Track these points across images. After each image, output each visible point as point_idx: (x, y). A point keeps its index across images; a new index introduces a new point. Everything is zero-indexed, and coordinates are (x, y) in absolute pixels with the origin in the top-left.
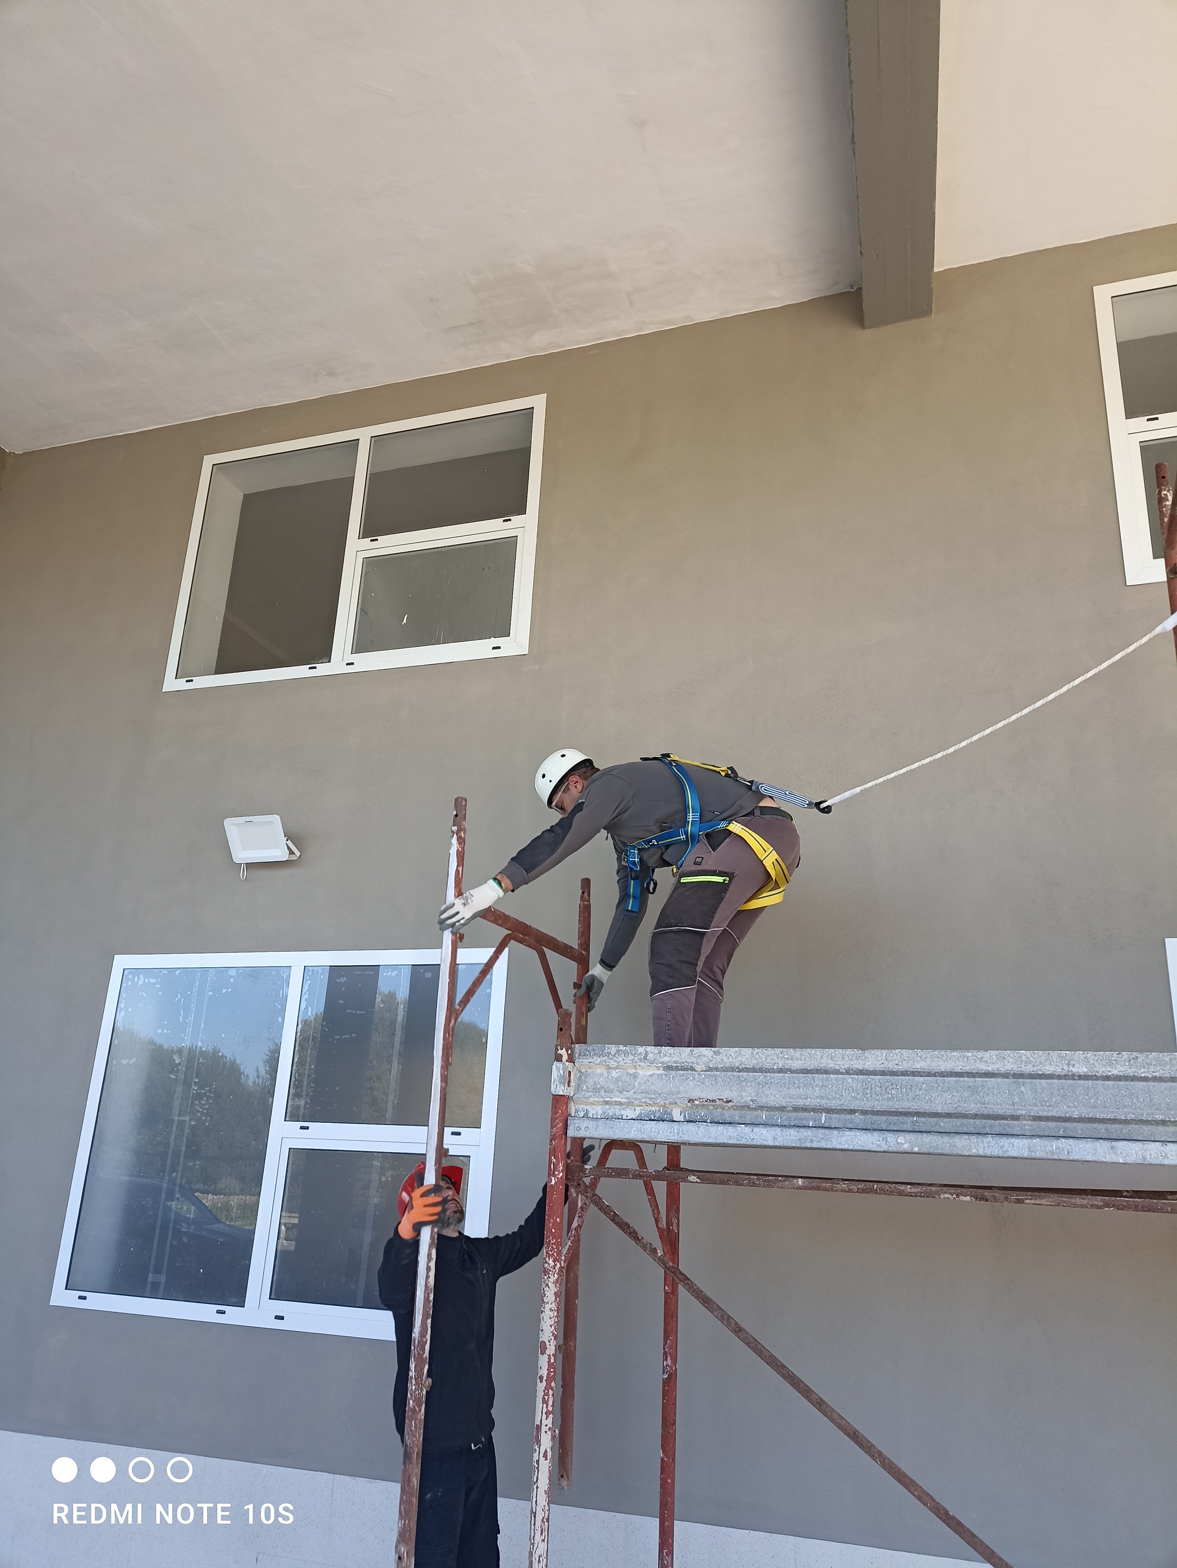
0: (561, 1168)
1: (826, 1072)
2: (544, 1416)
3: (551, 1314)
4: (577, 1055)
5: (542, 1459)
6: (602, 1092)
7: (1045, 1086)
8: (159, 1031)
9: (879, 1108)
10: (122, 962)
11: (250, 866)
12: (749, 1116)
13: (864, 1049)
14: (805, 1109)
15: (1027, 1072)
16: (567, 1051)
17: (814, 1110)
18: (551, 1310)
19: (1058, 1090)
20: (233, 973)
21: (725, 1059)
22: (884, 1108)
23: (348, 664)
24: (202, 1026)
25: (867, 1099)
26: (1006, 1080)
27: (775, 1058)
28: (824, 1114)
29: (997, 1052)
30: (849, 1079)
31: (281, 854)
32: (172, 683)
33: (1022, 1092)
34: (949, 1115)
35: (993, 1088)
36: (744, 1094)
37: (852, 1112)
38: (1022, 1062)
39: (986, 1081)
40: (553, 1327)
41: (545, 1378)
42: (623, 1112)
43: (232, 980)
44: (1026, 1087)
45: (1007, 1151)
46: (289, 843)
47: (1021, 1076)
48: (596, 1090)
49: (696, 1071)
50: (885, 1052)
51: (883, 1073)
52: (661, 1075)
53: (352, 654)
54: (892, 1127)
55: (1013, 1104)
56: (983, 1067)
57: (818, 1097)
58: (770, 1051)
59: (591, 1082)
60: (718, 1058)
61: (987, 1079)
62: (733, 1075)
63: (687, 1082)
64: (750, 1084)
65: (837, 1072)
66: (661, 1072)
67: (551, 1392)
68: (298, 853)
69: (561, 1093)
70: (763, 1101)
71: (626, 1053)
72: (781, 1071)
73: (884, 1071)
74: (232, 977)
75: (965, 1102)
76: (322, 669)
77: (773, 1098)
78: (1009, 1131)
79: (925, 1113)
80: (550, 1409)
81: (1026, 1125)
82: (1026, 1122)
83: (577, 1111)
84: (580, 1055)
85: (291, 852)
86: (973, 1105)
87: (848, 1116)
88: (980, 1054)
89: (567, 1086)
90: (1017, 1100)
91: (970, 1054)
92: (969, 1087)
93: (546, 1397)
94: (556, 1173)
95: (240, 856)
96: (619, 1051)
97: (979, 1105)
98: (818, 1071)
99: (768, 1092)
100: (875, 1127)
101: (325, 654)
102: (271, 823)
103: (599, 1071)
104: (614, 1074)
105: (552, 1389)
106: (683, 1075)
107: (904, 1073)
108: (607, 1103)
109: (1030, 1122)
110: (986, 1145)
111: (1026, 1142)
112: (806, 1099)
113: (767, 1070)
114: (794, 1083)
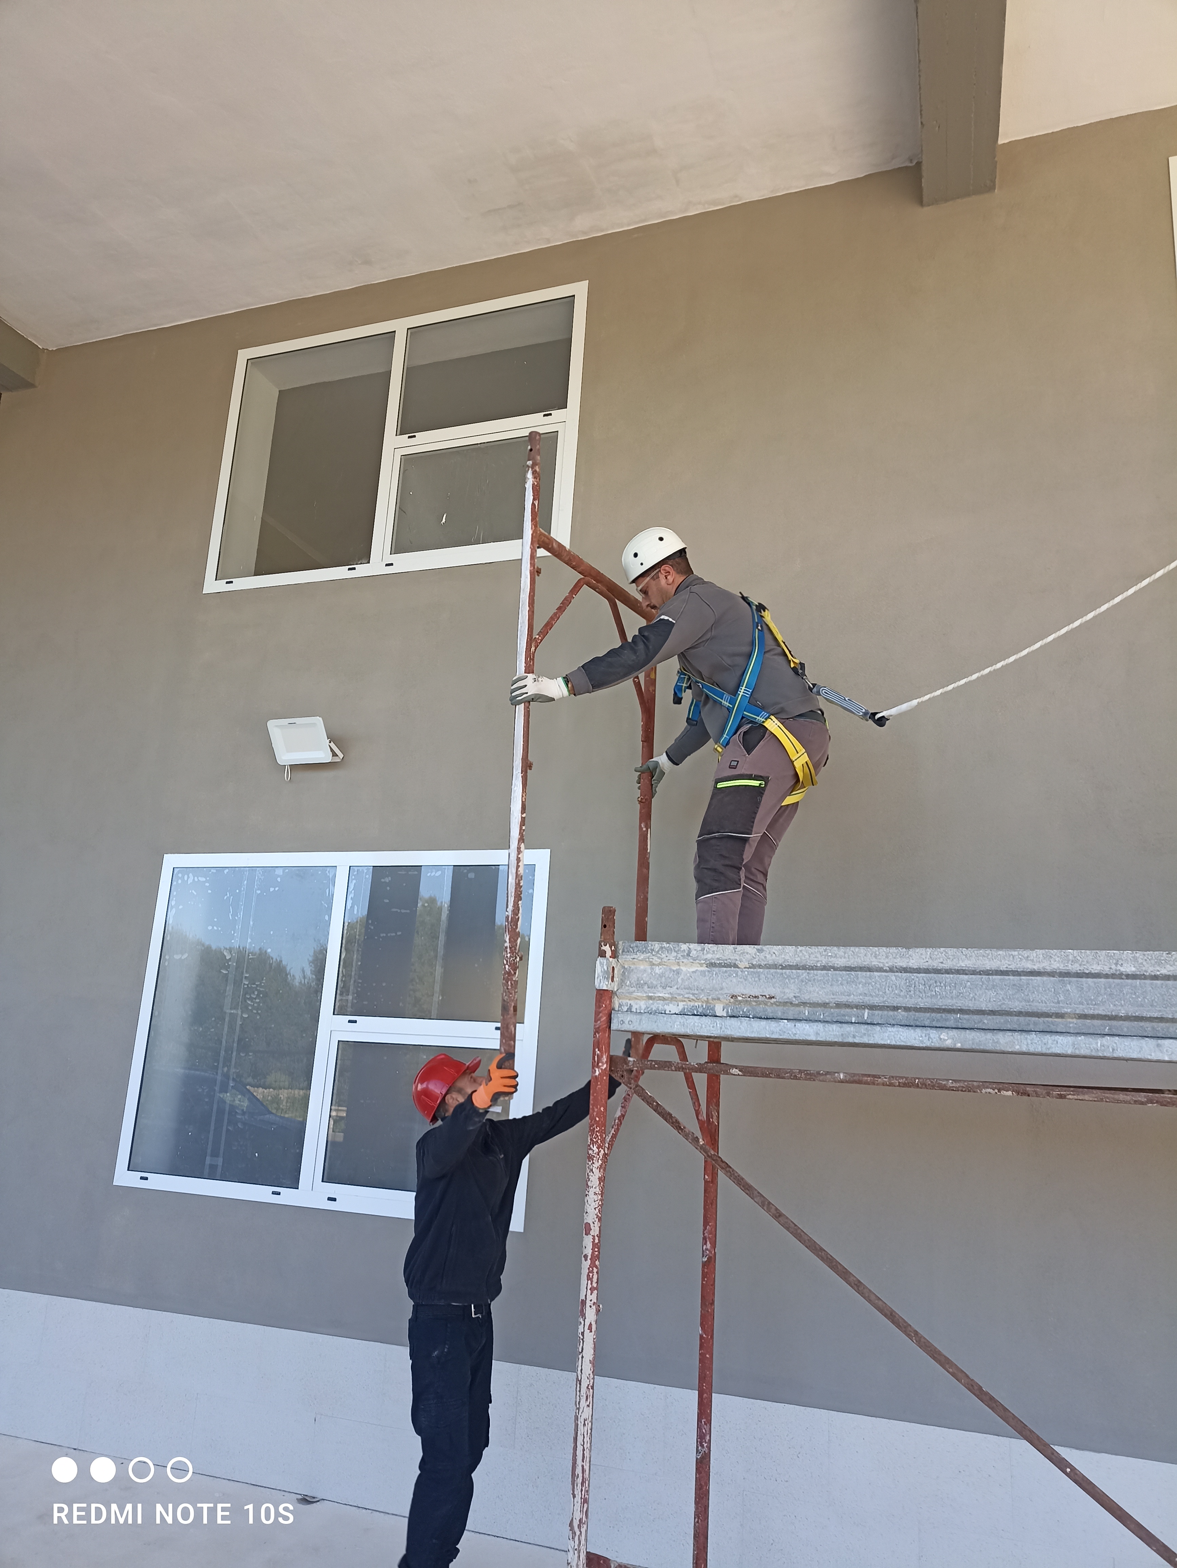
0: (605, 1060)
1: (869, 969)
2: (589, 1291)
3: (596, 1197)
4: (620, 952)
5: (587, 1331)
6: (646, 987)
7: (1092, 984)
8: (210, 928)
9: (922, 1005)
10: (171, 861)
11: (294, 767)
12: (792, 1012)
13: (908, 948)
14: (848, 1006)
15: (1074, 971)
16: (611, 947)
17: (857, 1007)
18: (595, 1194)
19: (1105, 989)
20: (279, 872)
21: (768, 956)
22: (928, 1005)
23: (387, 565)
24: (251, 923)
25: (911, 997)
26: (1052, 978)
27: (818, 955)
28: (867, 1010)
29: (1043, 951)
30: (892, 976)
31: (324, 756)
32: (212, 585)
33: (1068, 990)
34: (993, 1013)
35: (1039, 986)
36: (787, 990)
37: (895, 1008)
38: (1068, 961)
39: (1032, 980)
40: (597, 1210)
41: (589, 1257)
42: (666, 1007)
43: (279, 879)
44: (1071, 986)
45: (1052, 1047)
46: (333, 745)
47: (1068, 974)
48: (640, 985)
49: (739, 968)
50: (929, 950)
51: (927, 971)
52: (704, 972)
53: (391, 554)
54: (935, 1024)
55: (1058, 1002)
56: (1029, 966)
57: (861, 994)
58: (814, 949)
59: (634, 977)
60: (762, 955)
61: (1033, 978)
62: (776, 973)
63: (730, 978)
64: (792, 981)
65: (880, 970)
66: (704, 968)
67: (595, 1270)
68: (341, 755)
69: (605, 988)
70: (806, 997)
71: (669, 950)
72: (824, 968)
73: (928, 969)
74: (279, 876)
75: (1010, 999)
76: (362, 570)
77: (816, 994)
78: (1053, 1028)
79: (969, 1010)
80: (595, 1285)
81: (1070, 1023)
82: (1071, 1020)
83: (620, 1006)
84: (623, 951)
85: (334, 754)
86: (1017, 1003)
87: (891, 1013)
88: (1026, 953)
89: (610, 981)
90: (1062, 998)
91: (1016, 953)
92: (1014, 985)
93: (591, 1275)
94: (600, 1064)
95: (284, 758)
96: (662, 948)
97: (1024, 1003)
98: (862, 969)
99: (812, 989)
100: (918, 1023)
101: (365, 556)
102: (314, 724)
103: (642, 967)
104: (658, 970)
105: (597, 1267)
106: (726, 972)
107: (948, 972)
108: (650, 998)
109: (1075, 1021)
110: (1029, 1042)
111: (1070, 1039)
112: (849, 995)
113: (812, 968)
114: (838, 980)
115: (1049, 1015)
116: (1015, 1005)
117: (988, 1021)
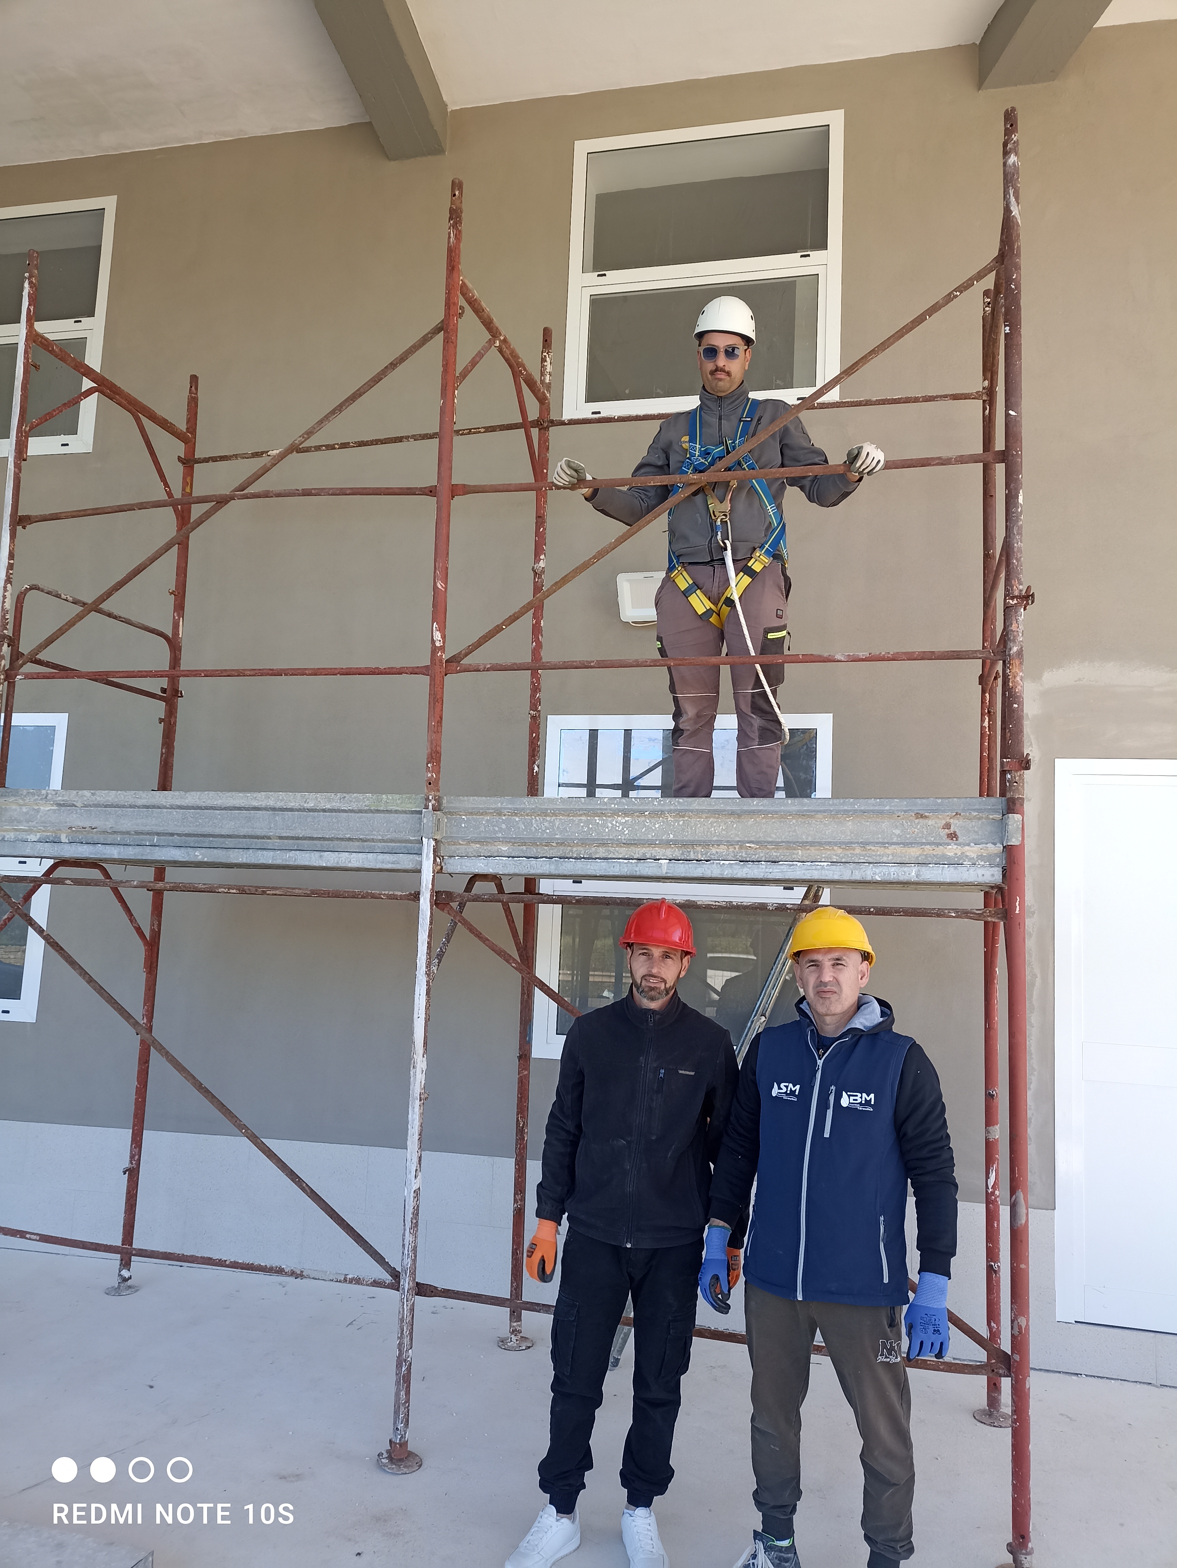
1: (159, 807)
7: (290, 816)
9: (189, 832)
12: (110, 838)
13: (187, 791)
14: (142, 833)
15: (277, 807)
17: (148, 834)
19: (298, 819)
21: (98, 798)
22: (193, 832)
25: (184, 826)
26: (268, 812)
27: (130, 797)
28: (156, 837)
29: (265, 793)
30: (174, 812)
33: (277, 820)
34: (230, 836)
35: (260, 818)
36: (107, 823)
37: (172, 835)
38: (279, 800)
42: (29, 837)
44: (279, 817)
45: (260, 859)
47: (274, 809)
49: (77, 807)
50: (199, 793)
51: (193, 808)
52: (55, 810)
54: (194, 845)
55: (270, 829)
56: (255, 804)
57: (153, 825)
58: (129, 793)
61: (257, 812)
62: (102, 810)
63: (72, 815)
64: (112, 816)
65: (165, 807)
66: (55, 808)
70: (119, 828)
71: (34, 794)
72: (131, 807)
73: (193, 806)
75: (242, 827)
77: (124, 825)
78: (266, 846)
81: (276, 842)
86: (246, 829)
87: (171, 838)
88: (255, 795)
90: (272, 826)
91: (249, 795)
92: (246, 817)
96: (28, 793)
97: (250, 830)
98: (154, 807)
99: (123, 822)
100: (184, 845)
103: (13, 807)
104: (25, 809)
106: (70, 810)
107: (206, 808)
108: (16, 830)
109: (278, 841)
110: (247, 856)
111: (271, 853)
112: (146, 826)
113: (124, 806)
114: (140, 816)
115: (263, 838)
116: (243, 831)
117: (229, 842)
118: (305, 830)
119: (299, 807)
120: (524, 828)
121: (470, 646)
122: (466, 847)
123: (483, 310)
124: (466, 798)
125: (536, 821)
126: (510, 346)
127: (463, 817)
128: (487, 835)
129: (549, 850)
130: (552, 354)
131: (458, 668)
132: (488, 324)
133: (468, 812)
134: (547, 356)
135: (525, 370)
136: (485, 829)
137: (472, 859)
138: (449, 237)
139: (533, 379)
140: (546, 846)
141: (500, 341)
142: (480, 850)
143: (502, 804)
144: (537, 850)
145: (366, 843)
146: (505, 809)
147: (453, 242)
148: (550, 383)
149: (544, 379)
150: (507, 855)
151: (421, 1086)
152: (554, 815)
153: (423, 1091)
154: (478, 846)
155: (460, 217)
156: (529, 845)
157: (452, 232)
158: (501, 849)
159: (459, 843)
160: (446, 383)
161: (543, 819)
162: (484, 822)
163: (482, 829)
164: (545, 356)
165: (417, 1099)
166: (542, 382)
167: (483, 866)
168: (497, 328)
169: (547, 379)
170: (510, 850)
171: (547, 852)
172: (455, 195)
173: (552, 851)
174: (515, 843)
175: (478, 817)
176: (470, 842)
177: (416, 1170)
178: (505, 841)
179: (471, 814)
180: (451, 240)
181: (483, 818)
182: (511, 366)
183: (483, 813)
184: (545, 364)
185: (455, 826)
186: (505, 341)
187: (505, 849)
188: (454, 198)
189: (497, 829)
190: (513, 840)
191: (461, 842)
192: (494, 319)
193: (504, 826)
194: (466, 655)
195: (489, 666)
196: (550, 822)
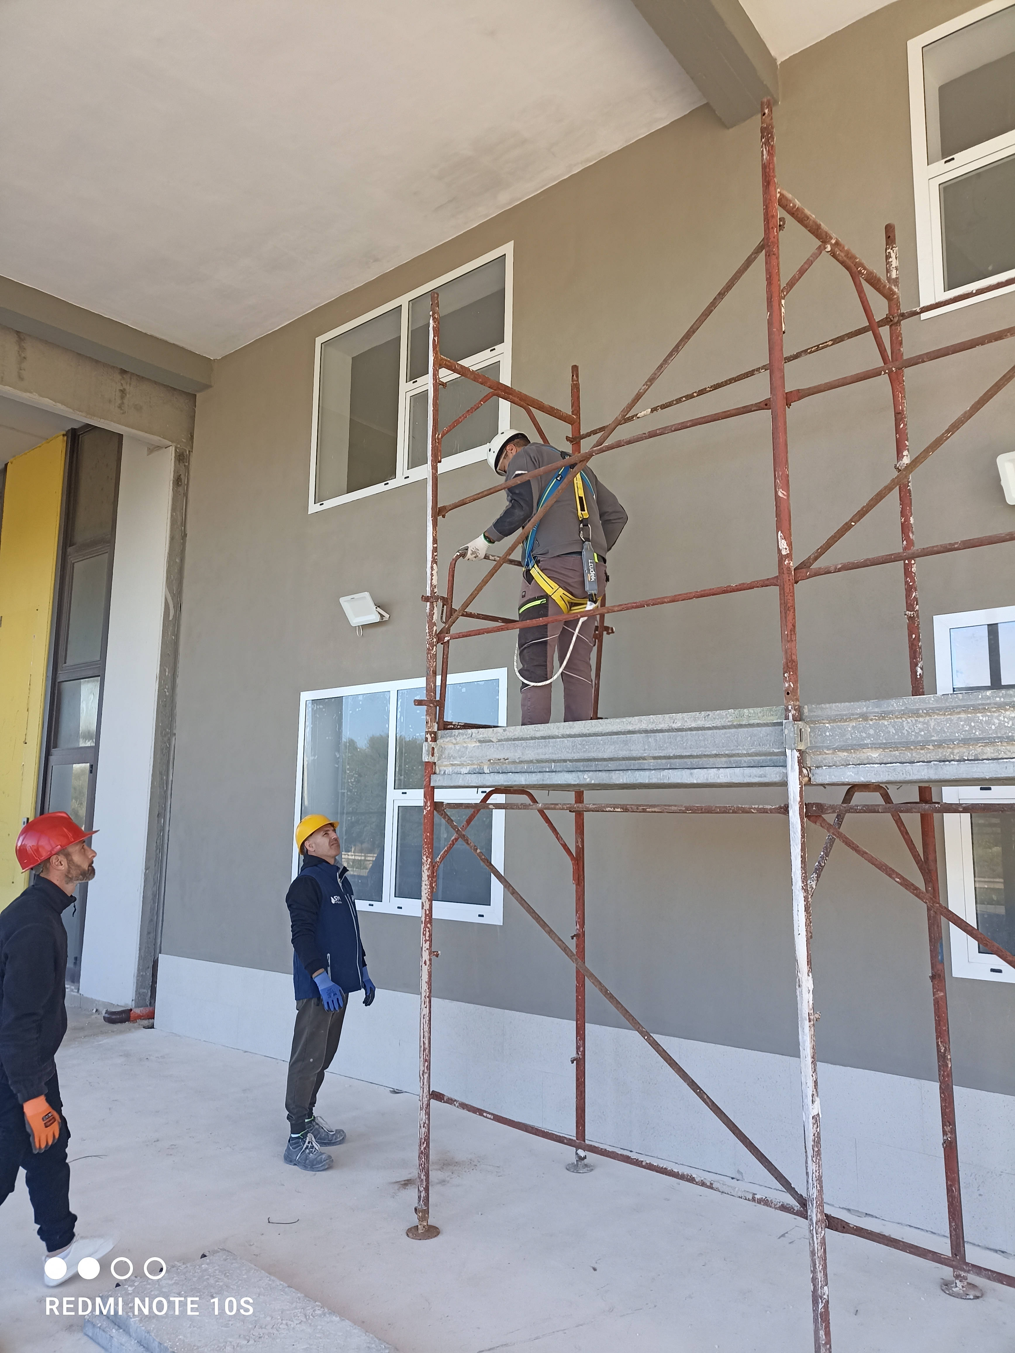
0: (429, 804)
1: (553, 737)
3: (426, 887)
4: (439, 737)
5: (423, 965)
6: (452, 758)
7: (661, 737)
9: (576, 758)
10: (306, 696)
11: (364, 627)
12: (519, 768)
14: (544, 761)
16: (431, 735)
17: (549, 761)
18: (425, 885)
19: (668, 739)
20: (361, 698)
21: (508, 733)
22: (579, 757)
23: (405, 478)
24: (348, 733)
25: (574, 753)
26: (642, 735)
28: (553, 764)
29: (638, 717)
31: (375, 618)
32: (313, 508)
33: (650, 742)
34: (611, 759)
35: (635, 740)
36: (516, 754)
37: (565, 761)
38: (650, 722)
39: (632, 736)
40: (427, 894)
41: (423, 922)
42: (461, 770)
43: (361, 703)
44: (652, 739)
45: (638, 779)
46: (379, 609)
47: (646, 732)
48: (449, 757)
49: (493, 742)
51: (582, 736)
52: (478, 746)
53: (408, 469)
54: (586, 769)
55: (645, 750)
56: (630, 728)
57: (550, 753)
59: (446, 752)
60: (505, 733)
61: (633, 735)
62: (511, 743)
63: (490, 749)
64: (519, 748)
65: (558, 737)
66: (478, 744)
67: (427, 930)
68: (387, 616)
69: (427, 761)
70: (526, 758)
71: (463, 734)
72: (534, 738)
73: (579, 734)
74: (360, 701)
75: (621, 750)
76: (393, 484)
77: (529, 755)
78: (643, 767)
79: (594, 759)
81: (651, 762)
82: (651, 761)
83: (440, 771)
84: (441, 737)
85: (382, 616)
86: (625, 752)
87: (565, 764)
88: (630, 719)
89: (430, 756)
90: (647, 747)
91: (624, 720)
92: (624, 741)
94: (426, 807)
95: (354, 622)
96: (459, 733)
97: (628, 752)
98: (550, 737)
99: (528, 752)
100: (578, 770)
101: (392, 474)
102: (364, 598)
103: (450, 746)
104: (457, 747)
105: (428, 928)
106: (489, 745)
107: (590, 735)
108: (452, 765)
109: (652, 761)
110: (627, 776)
111: (647, 773)
112: (545, 755)
113: (527, 739)
114: (540, 746)
115: (639, 759)
116: (622, 754)
117: (611, 765)
118: (675, 749)
119: (668, 728)
120: (894, 732)
121: (818, 549)
122: (833, 756)
123: (808, 218)
124: (828, 705)
125: (907, 723)
126: (843, 248)
127: (827, 725)
128: (855, 742)
129: (926, 753)
130: (897, 248)
131: (808, 573)
132: (816, 231)
133: (831, 720)
134: (892, 251)
135: (865, 269)
136: (852, 736)
137: (841, 768)
138: (763, 155)
139: (876, 277)
140: (922, 749)
141: (831, 245)
142: (849, 759)
143: (867, 708)
144: (912, 755)
145: (732, 759)
146: (870, 713)
147: (766, 159)
148: (897, 278)
149: (890, 275)
150: (878, 762)
151: (809, 1006)
152: (927, 714)
153: (812, 1011)
154: (845, 754)
155: (772, 133)
156: (902, 750)
157: (764, 150)
158: (871, 756)
159: (825, 753)
160: (771, 295)
161: (915, 720)
162: (849, 729)
163: (849, 736)
164: (889, 253)
165: (806, 1020)
166: (889, 279)
167: (853, 775)
168: (826, 233)
169: (894, 274)
170: (882, 757)
171: (924, 756)
172: (764, 114)
173: (929, 755)
174: (888, 748)
175: (843, 724)
176: (835, 750)
177: (813, 1095)
178: (875, 747)
179: (834, 721)
180: (765, 157)
181: (848, 725)
182: (848, 268)
183: (846, 719)
184: (890, 260)
185: (820, 735)
186: (837, 243)
187: (875, 755)
188: (764, 117)
189: (864, 735)
190: (883, 746)
191: (827, 752)
192: (822, 223)
193: (872, 732)
194: (816, 559)
195: (840, 566)
196: (924, 723)
